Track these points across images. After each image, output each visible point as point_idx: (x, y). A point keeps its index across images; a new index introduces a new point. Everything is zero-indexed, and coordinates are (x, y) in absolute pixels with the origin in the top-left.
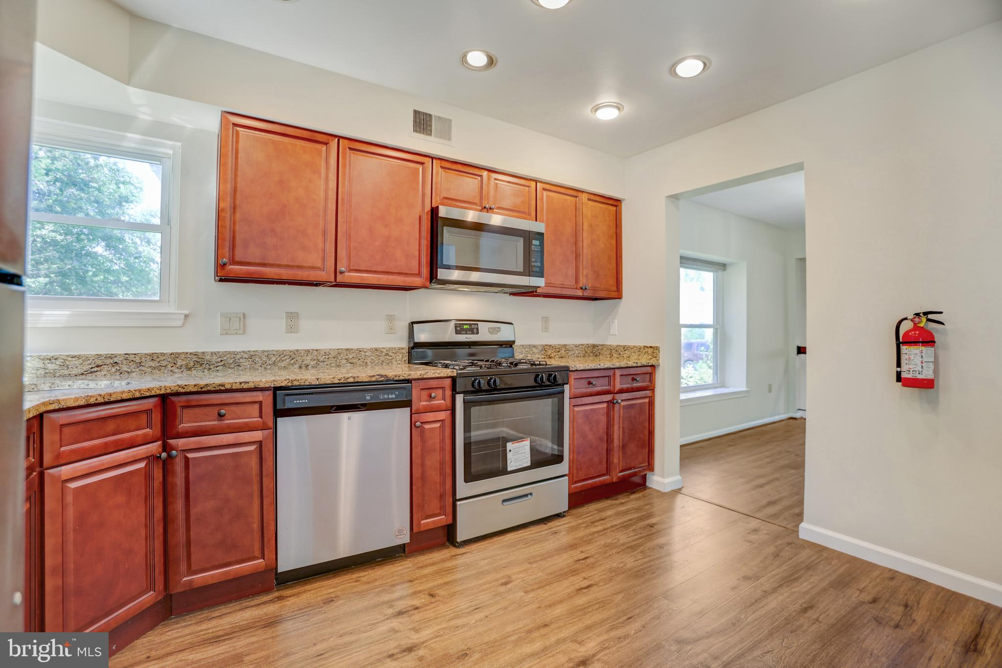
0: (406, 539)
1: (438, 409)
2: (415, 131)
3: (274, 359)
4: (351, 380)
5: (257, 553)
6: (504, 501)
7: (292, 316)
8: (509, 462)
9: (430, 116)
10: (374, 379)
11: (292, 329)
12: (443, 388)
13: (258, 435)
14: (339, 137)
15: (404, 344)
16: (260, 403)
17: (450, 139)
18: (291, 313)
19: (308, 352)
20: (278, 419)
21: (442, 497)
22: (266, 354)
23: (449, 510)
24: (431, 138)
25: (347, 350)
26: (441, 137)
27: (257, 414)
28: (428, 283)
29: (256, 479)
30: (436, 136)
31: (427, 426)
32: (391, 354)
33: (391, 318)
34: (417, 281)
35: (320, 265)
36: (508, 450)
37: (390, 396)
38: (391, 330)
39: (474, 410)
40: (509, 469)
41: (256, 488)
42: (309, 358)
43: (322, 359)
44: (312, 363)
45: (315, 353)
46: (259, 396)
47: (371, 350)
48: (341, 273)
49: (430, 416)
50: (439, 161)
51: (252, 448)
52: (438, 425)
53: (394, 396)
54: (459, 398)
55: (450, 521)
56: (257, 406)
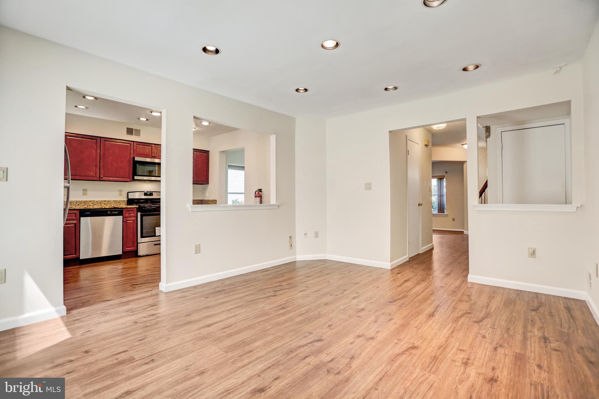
0: (120, 253)
1: (132, 217)
2: (127, 134)
3: (78, 203)
4: (103, 208)
5: (74, 253)
6: (155, 245)
7: (85, 190)
8: (156, 233)
9: (133, 129)
10: (111, 208)
11: (84, 194)
12: (134, 211)
13: (75, 222)
14: (101, 137)
15: (126, 199)
16: (76, 213)
17: (140, 136)
18: (84, 189)
19: (90, 201)
20: (81, 218)
21: (133, 242)
22: (76, 202)
23: (136, 246)
24: (133, 136)
25: (104, 201)
26: (136, 135)
27: (75, 216)
28: (132, 181)
29: (74, 233)
30: (134, 135)
31: (128, 222)
32: (120, 202)
33: (120, 191)
34: (128, 179)
35: (94, 175)
36: (156, 230)
37: (116, 212)
38: (121, 195)
39: (144, 218)
40: (156, 235)
41: (74, 236)
42: (91, 203)
43: (95, 204)
44: (92, 205)
45: (93, 202)
46: (75, 212)
47: (113, 201)
48: (102, 177)
49: (129, 219)
50: (136, 143)
51: (73, 225)
52: (132, 221)
53: (117, 212)
54: (139, 214)
55: (136, 249)
56: (75, 214)
